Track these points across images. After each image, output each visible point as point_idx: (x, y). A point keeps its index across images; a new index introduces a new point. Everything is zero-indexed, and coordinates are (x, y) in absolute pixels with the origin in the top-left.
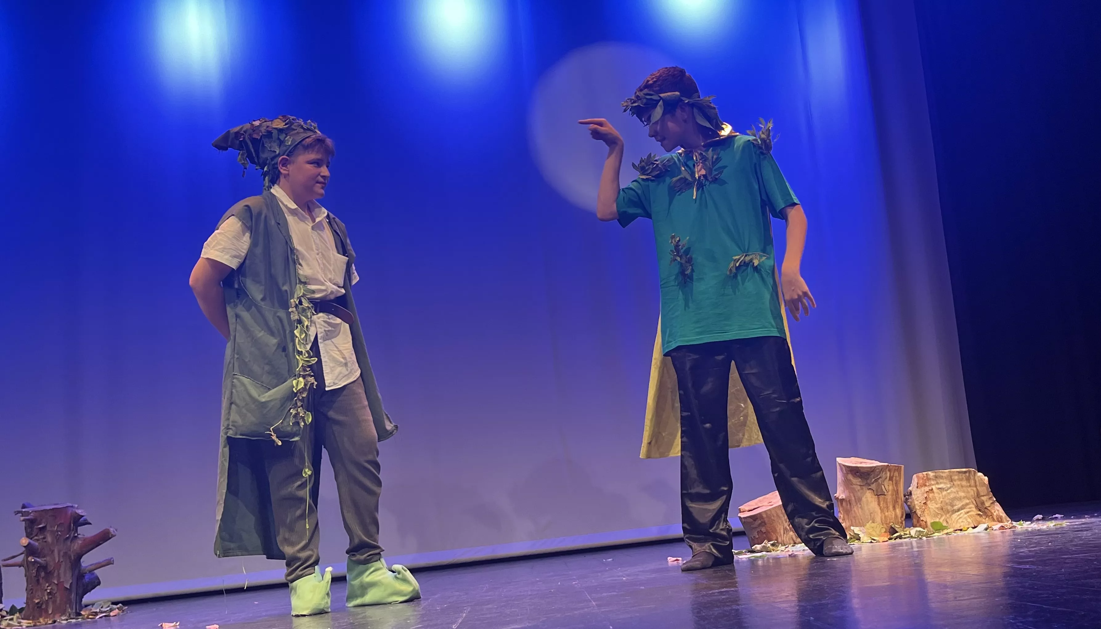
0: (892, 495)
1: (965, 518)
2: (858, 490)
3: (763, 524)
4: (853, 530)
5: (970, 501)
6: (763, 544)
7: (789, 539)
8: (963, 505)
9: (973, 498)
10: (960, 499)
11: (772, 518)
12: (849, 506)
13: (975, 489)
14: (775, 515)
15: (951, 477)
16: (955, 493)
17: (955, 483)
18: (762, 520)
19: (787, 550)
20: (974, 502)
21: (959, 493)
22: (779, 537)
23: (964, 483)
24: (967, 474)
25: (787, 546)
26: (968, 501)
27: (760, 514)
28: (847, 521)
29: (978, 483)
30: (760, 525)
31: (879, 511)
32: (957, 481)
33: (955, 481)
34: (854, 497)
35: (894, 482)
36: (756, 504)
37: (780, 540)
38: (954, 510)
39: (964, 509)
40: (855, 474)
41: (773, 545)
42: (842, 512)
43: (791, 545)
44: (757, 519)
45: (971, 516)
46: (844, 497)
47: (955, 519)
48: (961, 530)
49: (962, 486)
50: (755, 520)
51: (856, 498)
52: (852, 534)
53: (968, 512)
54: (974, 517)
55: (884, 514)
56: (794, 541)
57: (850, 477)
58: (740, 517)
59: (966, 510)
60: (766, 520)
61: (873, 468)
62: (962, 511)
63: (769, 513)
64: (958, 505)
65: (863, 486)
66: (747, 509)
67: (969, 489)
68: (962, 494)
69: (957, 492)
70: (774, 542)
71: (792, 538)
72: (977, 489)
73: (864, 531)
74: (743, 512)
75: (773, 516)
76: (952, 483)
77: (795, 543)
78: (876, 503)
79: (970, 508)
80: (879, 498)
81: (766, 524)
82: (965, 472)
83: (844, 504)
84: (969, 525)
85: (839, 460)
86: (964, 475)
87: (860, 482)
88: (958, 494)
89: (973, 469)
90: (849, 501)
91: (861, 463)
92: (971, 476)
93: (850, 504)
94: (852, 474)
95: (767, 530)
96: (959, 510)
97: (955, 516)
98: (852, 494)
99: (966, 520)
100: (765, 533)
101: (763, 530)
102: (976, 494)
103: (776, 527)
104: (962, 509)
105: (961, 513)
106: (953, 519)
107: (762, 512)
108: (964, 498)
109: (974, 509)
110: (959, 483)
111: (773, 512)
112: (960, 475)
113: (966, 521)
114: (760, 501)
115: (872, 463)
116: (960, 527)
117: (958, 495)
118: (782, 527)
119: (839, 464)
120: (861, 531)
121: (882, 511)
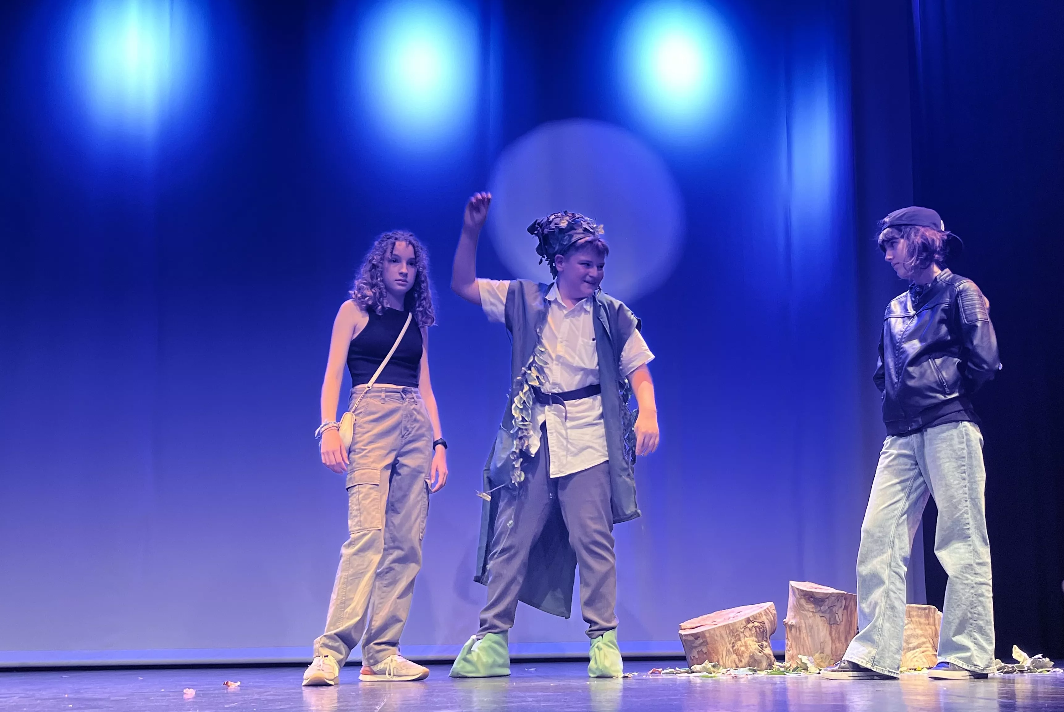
0: (846, 625)
1: (920, 657)
2: (810, 617)
3: (705, 643)
4: (801, 659)
5: (927, 639)
6: (704, 665)
7: (731, 662)
8: (919, 644)
9: (930, 637)
10: (917, 636)
11: (716, 638)
12: (798, 633)
13: (933, 627)
14: (719, 635)
15: (909, 612)
16: (912, 629)
17: (913, 619)
18: (704, 639)
19: (729, 673)
20: (932, 641)
21: (917, 630)
22: (720, 659)
23: (923, 620)
24: (927, 611)
25: (729, 669)
26: (924, 640)
27: (703, 632)
28: (795, 649)
29: (937, 622)
30: (700, 645)
31: (830, 642)
32: (915, 618)
33: (913, 617)
34: (805, 623)
35: (849, 611)
36: (699, 622)
37: (721, 663)
38: (909, 648)
39: (920, 647)
40: (809, 599)
41: (714, 666)
42: (789, 638)
43: (733, 668)
44: (699, 637)
45: (927, 656)
46: (794, 623)
47: (909, 658)
48: (915, 670)
49: (920, 624)
50: (696, 639)
51: (807, 625)
52: (799, 663)
53: (923, 652)
54: (929, 658)
55: (835, 644)
56: (736, 664)
57: (803, 602)
58: (681, 635)
59: (922, 649)
60: (709, 640)
61: (828, 595)
62: (918, 650)
63: (712, 632)
64: (915, 642)
65: (816, 612)
66: (689, 626)
67: (927, 627)
68: (919, 632)
69: (915, 629)
70: (715, 664)
71: (735, 661)
72: (936, 628)
73: (811, 661)
74: (684, 629)
75: (717, 636)
76: (910, 619)
77: (737, 667)
78: (828, 633)
79: (927, 647)
80: (831, 627)
81: (708, 644)
82: (925, 609)
83: (793, 631)
84: (923, 665)
85: (792, 583)
86: (923, 611)
87: (812, 608)
88: (915, 631)
89: (934, 607)
90: (799, 627)
91: (816, 588)
92: (931, 613)
93: (800, 631)
94: (805, 599)
95: (708, 650)
96: (914, 649)
97: (910, 654)
98: (803, 621)
99: (921, 659)
100: (706, 653)
101: (705, 650)
102: (934, 633)
103: (719, 647)
104: (918, 648)
105: (917, 652)
106: (907, 658)
107: (705, 631)
108: (921, 636)
109: (931, 649)
110: (917, 619)
111: (717, 632)
112: (920, 611)
113: (921, 661)
114: (704, 620)
115: (828, 590)
116: (914, 666)
117: (915, 633)
118: (725, 648)
119: (792, 587)
120: (809, 660)
121: (833, 641)
